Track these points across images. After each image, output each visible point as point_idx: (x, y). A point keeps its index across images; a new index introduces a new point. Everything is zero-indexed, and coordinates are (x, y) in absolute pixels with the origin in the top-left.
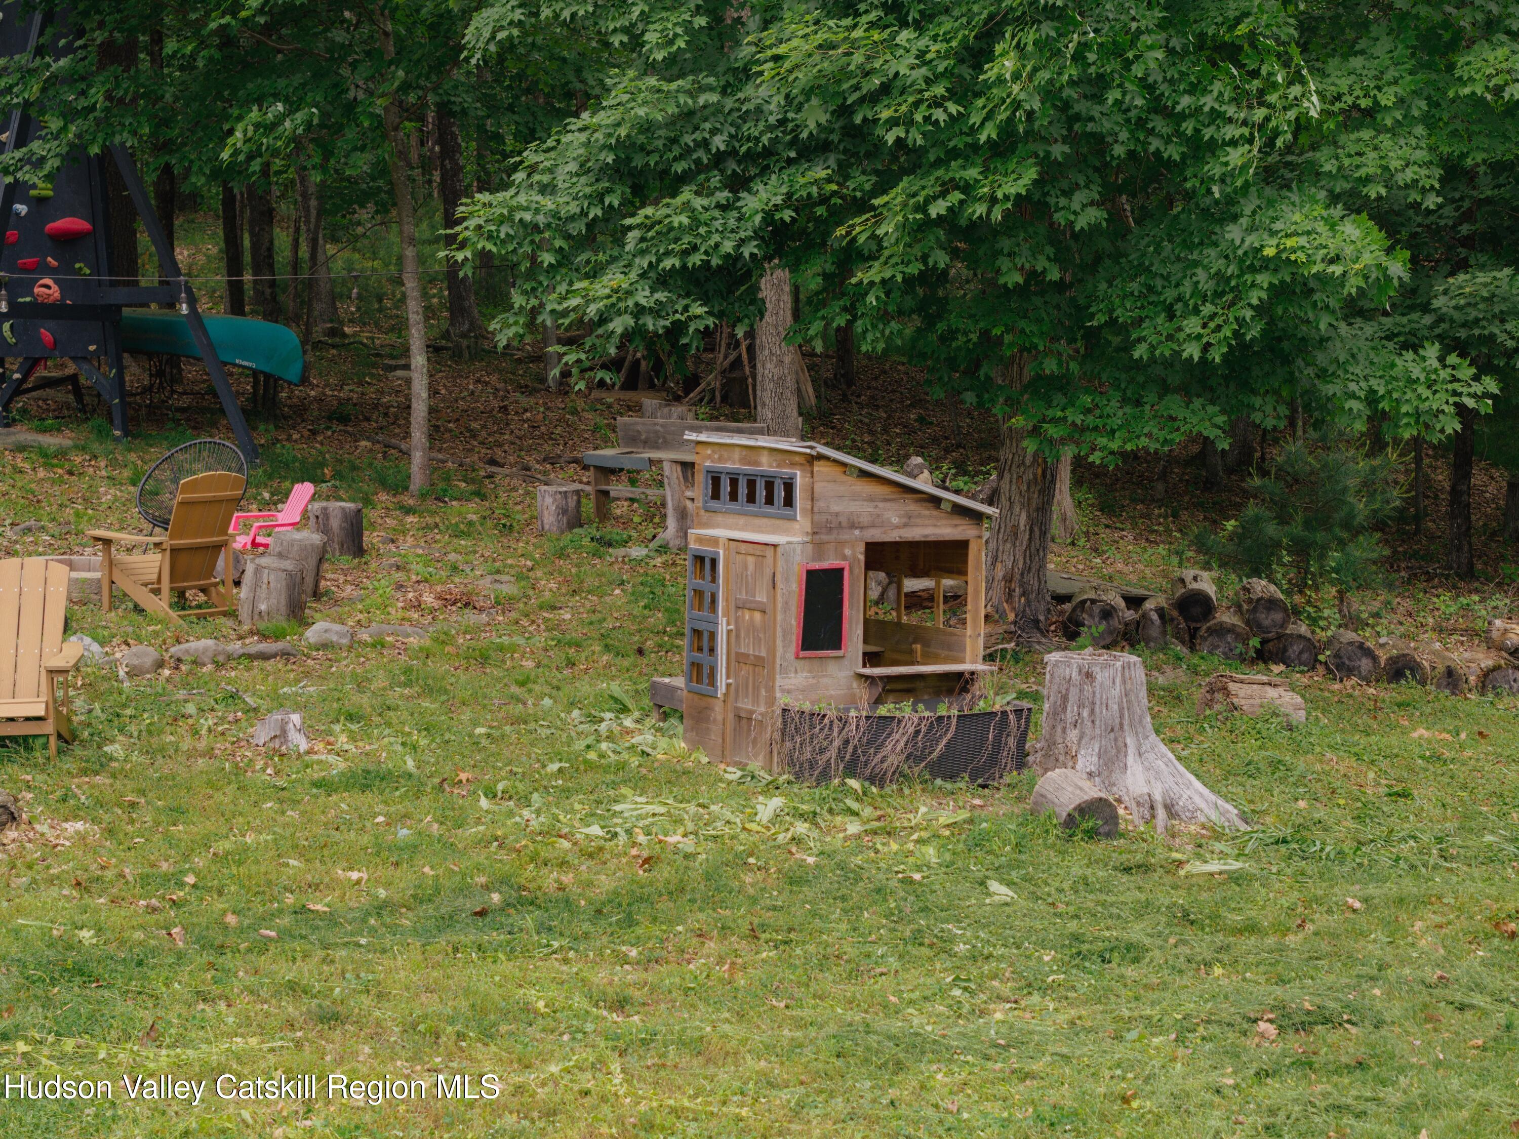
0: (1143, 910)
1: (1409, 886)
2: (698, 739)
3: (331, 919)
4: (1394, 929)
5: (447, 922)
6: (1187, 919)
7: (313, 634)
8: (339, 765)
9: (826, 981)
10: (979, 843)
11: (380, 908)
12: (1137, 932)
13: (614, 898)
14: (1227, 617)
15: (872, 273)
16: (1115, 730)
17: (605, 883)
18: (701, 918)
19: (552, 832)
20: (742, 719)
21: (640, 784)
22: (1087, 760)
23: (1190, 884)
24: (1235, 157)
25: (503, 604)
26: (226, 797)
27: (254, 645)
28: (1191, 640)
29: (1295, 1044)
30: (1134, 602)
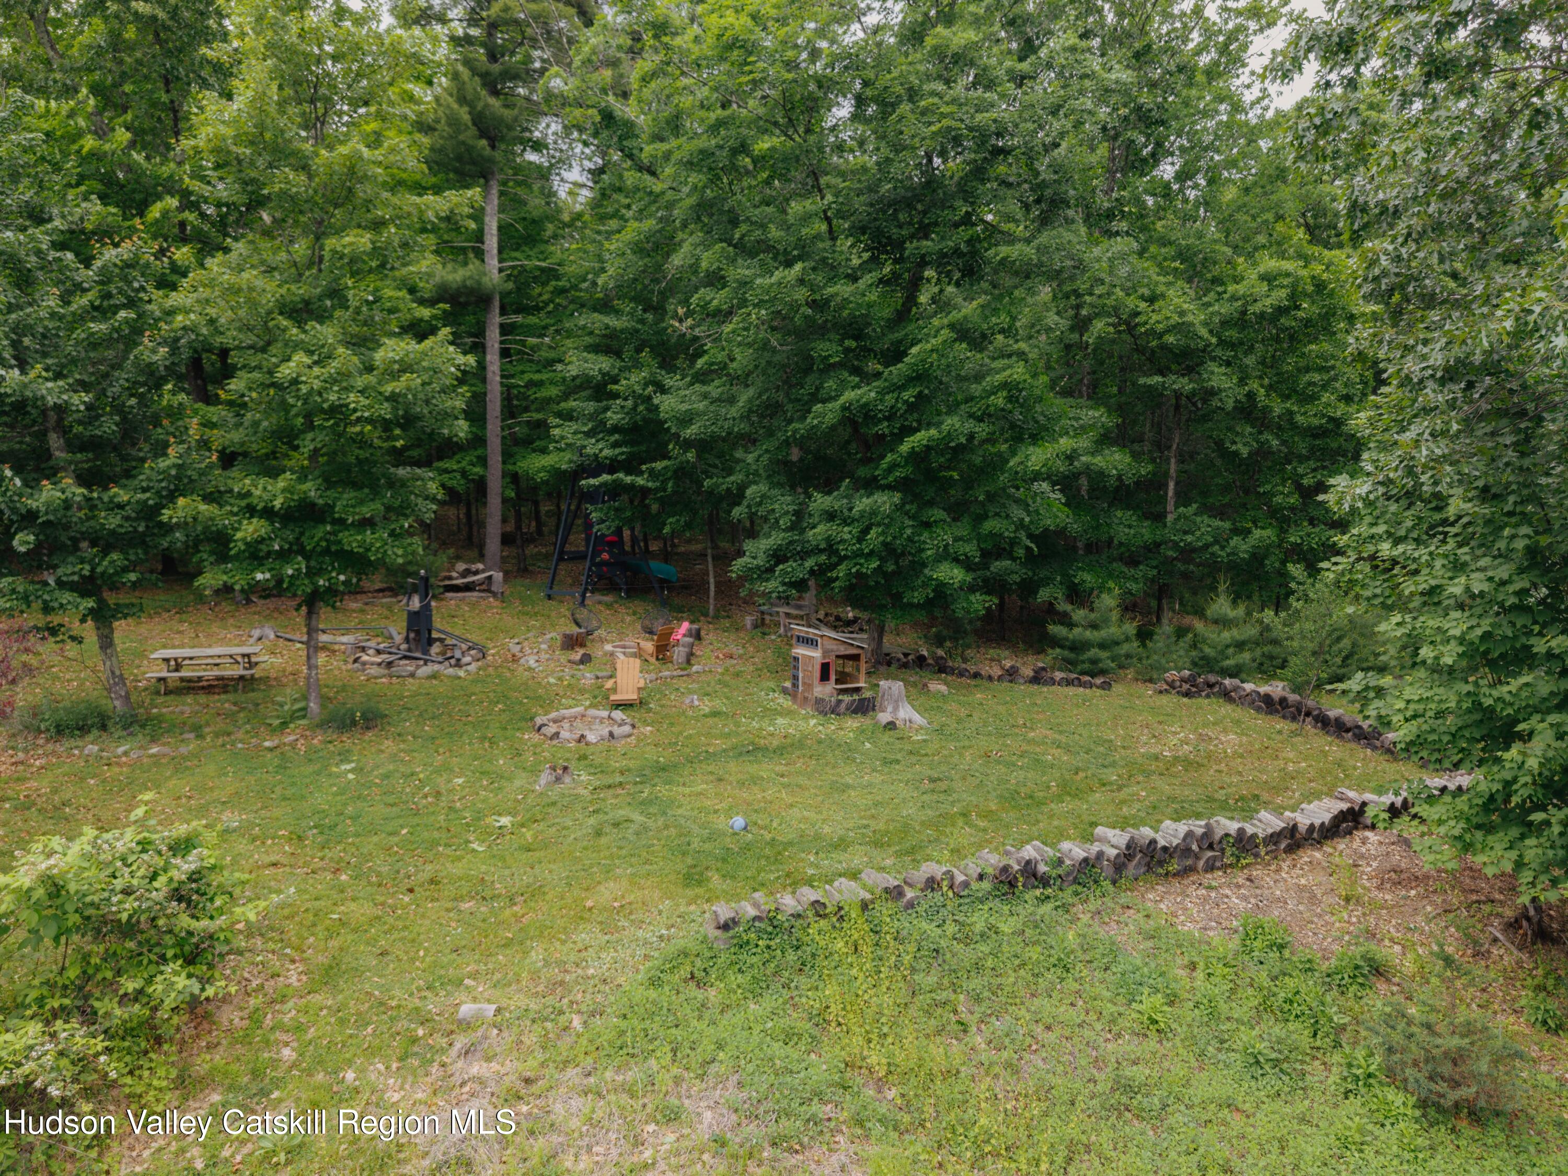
0: (901, 750)
1: (967, 743)
2: (794, 702)
3: (714, 754)
4: (961, 754)
5: (740, 754)
6: (911, 753)
7: (695, 668)
8: (707, 710)
9: (828, 769)
10: (863, 731)
11: (724, 751)
12: (899, 757)
13: (778, 748)
14: (930, 661)
15: (837, 584)
16: (897, 701)
17: (775, 743)
18: (798, 753)
19: (761, 729)
20: (806, 699)
21: (781, 714)
22: (890, 709)
23: (913, 743)
24: (929, 553)
25: (740, 657)
26: (682, 719)
27: (680, 673)
28: (921, 667)
29: (932, 786)
30: (906, 655)
